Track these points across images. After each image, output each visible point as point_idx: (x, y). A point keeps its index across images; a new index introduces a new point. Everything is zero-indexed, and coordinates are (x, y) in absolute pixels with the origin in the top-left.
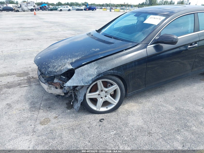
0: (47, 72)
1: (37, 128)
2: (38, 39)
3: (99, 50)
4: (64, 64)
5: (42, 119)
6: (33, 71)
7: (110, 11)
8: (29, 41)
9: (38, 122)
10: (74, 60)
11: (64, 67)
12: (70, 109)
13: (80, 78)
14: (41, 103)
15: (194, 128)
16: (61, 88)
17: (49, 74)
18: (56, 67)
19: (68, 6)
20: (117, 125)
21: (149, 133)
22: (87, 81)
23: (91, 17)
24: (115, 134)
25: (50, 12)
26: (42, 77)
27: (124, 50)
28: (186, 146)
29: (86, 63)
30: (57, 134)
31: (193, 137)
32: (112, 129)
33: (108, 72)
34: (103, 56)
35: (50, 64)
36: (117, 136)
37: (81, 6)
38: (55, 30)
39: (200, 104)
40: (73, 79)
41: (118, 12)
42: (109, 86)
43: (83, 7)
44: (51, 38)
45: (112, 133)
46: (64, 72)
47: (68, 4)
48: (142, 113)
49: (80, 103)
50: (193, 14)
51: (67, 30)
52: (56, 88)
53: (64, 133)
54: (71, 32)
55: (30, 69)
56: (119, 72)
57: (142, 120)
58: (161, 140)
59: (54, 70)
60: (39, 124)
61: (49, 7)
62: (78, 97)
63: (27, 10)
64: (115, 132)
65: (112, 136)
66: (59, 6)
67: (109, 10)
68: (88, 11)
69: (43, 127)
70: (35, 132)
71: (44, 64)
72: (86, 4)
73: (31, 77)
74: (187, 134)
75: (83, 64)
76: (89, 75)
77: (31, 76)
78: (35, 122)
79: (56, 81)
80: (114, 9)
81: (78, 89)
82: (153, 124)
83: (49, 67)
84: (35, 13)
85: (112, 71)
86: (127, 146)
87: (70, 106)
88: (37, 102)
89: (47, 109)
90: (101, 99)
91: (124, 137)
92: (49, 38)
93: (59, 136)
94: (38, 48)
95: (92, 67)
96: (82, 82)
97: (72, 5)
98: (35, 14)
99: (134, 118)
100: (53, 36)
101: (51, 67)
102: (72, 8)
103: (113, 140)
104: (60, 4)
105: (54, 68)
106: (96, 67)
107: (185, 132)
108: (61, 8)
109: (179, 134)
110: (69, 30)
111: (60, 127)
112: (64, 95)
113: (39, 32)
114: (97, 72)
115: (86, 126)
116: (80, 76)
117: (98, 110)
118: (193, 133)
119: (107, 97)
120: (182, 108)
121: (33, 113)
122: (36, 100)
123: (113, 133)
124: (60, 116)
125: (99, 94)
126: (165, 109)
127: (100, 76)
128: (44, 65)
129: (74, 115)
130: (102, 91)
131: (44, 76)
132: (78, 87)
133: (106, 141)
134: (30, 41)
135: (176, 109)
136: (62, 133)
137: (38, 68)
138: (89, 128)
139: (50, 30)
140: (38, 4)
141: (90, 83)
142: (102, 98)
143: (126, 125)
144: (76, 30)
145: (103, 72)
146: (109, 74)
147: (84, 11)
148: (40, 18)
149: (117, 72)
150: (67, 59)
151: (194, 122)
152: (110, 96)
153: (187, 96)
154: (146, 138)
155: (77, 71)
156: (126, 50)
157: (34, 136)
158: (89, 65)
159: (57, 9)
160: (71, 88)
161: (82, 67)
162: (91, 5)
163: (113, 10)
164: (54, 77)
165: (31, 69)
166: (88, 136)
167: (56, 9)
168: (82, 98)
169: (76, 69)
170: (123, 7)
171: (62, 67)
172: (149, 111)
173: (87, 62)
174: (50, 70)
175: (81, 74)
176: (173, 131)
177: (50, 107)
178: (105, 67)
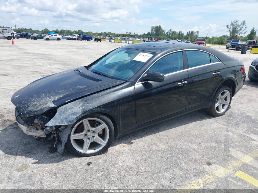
0: (26, 112)
1: (13, 175)
2: (16, 75)
3: (85, 87)
4: (46, 103)
5: (19, 166)
6: (9, 112)
7: (110, 42)
8: (4, 77)
9: (15, 168)
10: (57, 98)
11: (46, 106)
12: (53, 153)
13: (64, 116)
14: (18, 149)
15: (184, 165)
16: (43, 129)
17: (28, 113)
18: (37, 106)
19: (57, 35)
20: (104, 166)
21: (138, 172)
22: (70, 120)
23: (85, 48)
24: (101, 176)
25: (34, 41)
26: (20, 118)
27: (111, 87)
28: (173, 182)
29: (70, 100)
30: (37, 180)
31: (181, 173)
32: (99, 171)
33: (95, 109)
34: (89, 94)
35: (30, 103)
36: (104, 177)
37: (73, 35)
38: (39, 64)
39: (193, 142)
40: (56, 119)
41: (119, 43)
42: (97, 125)
43: (75, 37)
44: (34, 74)
45: (98, 175)
46: (45, 111)
47: (57, 32)
48: (133, 153)
49: (64, 145)
50: (182, 52)
51: (54, 63)
52: (37, 129)
53: (45, 178)
54: (60, 66)
55: (5, 111)
56: (107, 110)
57: (132, 160)
58: (149, 178)
59: (35, 109)
60: (15, 170)
61: (33, 35)
62: (62, 139)
63: (2, 38)
64: (102, 173)
65: (99, 178)
66: (45, 34)
67: (108, 40)
68: (83, 41)
69: (20, 173)
70: (10, 179)
71: (23, 103)
72: (79, 33)
73: (6, 120)
74: (176, 170)
75: (66, 102)
76: (73, 114)
77: (6, 118)
78: (11, 169)
79: (36, 121)
80: (114, 39)
81: (61, 130)
82: (143, 163)
83: (28, 106)
84: (13, 41)
85: (99, 109)
86: (114, 186)
87: (53, 150)
88: (14, 148)
89: (26, 154)
90: (88, 140)
91: (111, 177)
92: (31, 73)
93: (39, 181)
94: (17, 85)
95: (77, 105)
96: (65, 121)
97: (61, 32)
98: (13, 43)
99: (124, 158)
100: (35, 70)
101: (31, 106)
102: (62, 36)
103: (99, 182)
104: (46, 32)
105: (34, 107)
106: (81, 105)
107: (174, 169)
108: (48, 37)
109: (168, 171)
110: (56, 64)
111: (40, 172)
112: (46, 137)
113: (18, 66)
114: (82, 110)
115: (70, 170)
116: (63, 114)
117: (85, 152)
118: (182, 169)
119: (95, 138)
120: (176, 146)
121: (8, 159)
122: (12, 146)
123: (100, 174)
124: (41, 161)
125: (86, 135)
126: (157, 148)
127: (86, 114)
128: (22, 105)
129: (57, 159)
130: (89, 131)
131: (22, 117)
132: (62, 128)
133: (92, 182)
134: (6, 77)
135: (169, 147)
136: (42, 179)
137: (16, 108)
138: (73, 171)
139: (33, 63)
140: (18, 31)
141: (74, 122)
142: (89, 138)
143: (115, 166)
144: (66, 64)
145: (89, 110)
146: (96, 111)
147: (77, 41)
148: (20, 49)
149: (104, 109)
150: (50, 97)
151: (184, 159)
152: (98, 136)
153: (182, 134)
154: (134, 178)
155: (60, 110)
156: (114, 87)
157: (10, 183)
158: (73, 103)
159: (43, 37)
160: (53, 128)
161: (65, 105)
162: (86, 33)
163: (113, 41)
164: (35, 117)
165: (7, 111)
166: (73, 179)
167: (41, 38)
168: (66, 139)
169: (58, 107)
170: (125, 37)
171: (43, 106)
172: (140, 150)
173: (72, 100)
174: (29, 109)
175: (64, 113)
176: (163, 169)
177: (29, 152)
178: (90, 105)
